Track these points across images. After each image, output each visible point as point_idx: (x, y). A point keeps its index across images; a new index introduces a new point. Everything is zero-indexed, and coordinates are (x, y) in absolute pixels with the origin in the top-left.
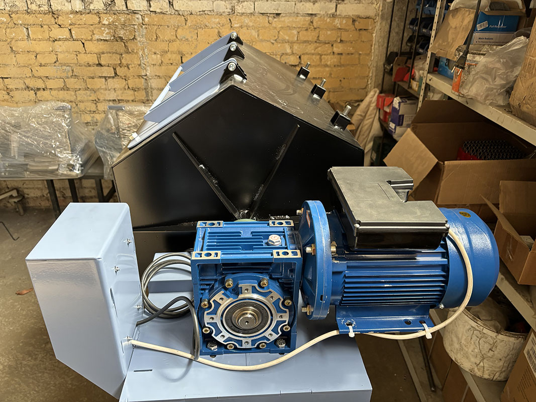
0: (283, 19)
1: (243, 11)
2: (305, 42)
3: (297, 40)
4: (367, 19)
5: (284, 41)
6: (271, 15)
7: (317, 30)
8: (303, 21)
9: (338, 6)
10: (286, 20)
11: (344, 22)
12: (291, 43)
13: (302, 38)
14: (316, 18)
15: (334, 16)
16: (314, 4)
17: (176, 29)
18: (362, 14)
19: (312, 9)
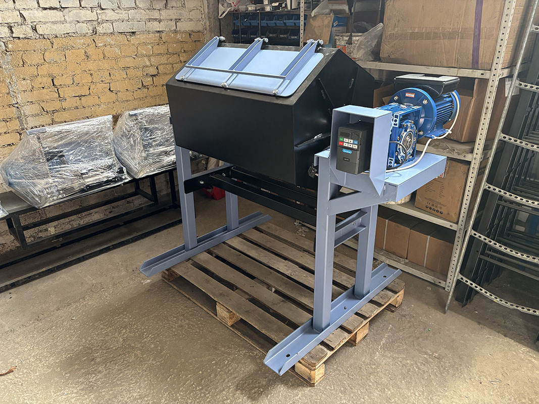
0: (138, 37)
1: (104, 31)
2: (158, 54)
3: (153, 54)
4: (198, 33)
5: (143, 56)
6: (128, 34)
7: (166, 44)
8: (153, 37)
9: (177, 23)
10: (140, 38)
11: (184, 36)
12: (149, 56)
13: (156, 52)
14: (163, 34)
15: (176, 32)
16: (160, 23)
17: (43, 53)
18: (194, 30)
19: (159, 27)
